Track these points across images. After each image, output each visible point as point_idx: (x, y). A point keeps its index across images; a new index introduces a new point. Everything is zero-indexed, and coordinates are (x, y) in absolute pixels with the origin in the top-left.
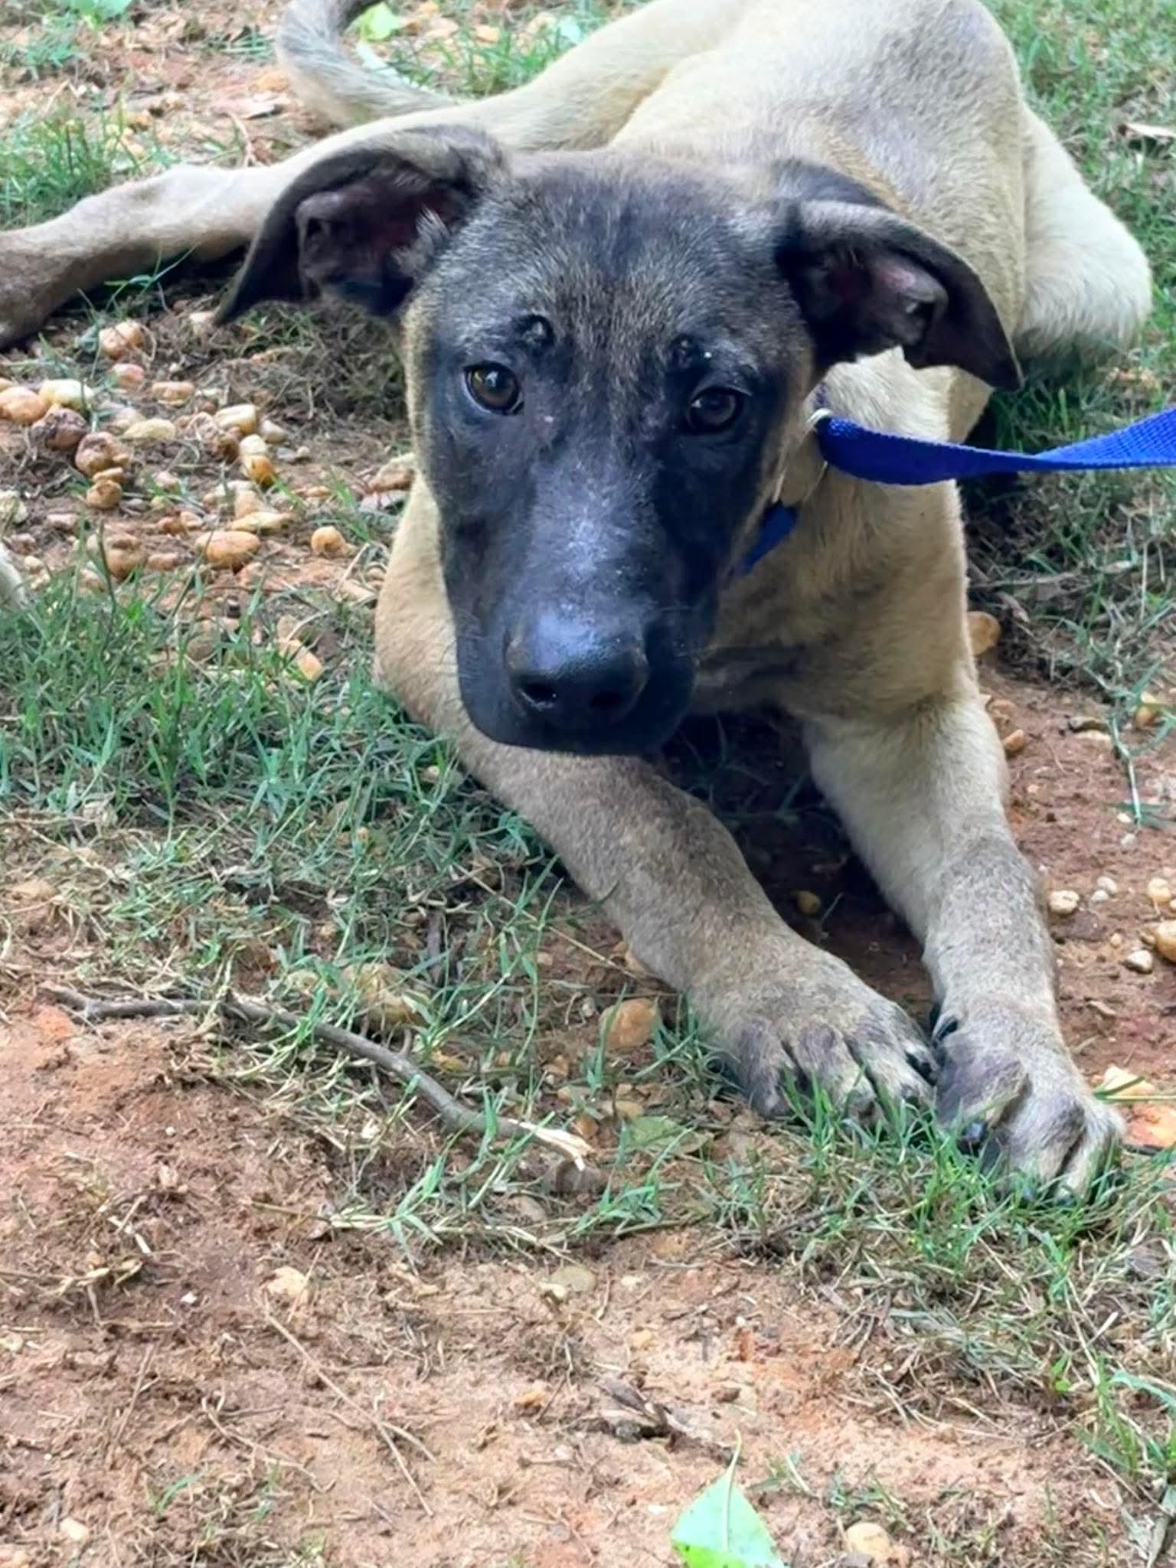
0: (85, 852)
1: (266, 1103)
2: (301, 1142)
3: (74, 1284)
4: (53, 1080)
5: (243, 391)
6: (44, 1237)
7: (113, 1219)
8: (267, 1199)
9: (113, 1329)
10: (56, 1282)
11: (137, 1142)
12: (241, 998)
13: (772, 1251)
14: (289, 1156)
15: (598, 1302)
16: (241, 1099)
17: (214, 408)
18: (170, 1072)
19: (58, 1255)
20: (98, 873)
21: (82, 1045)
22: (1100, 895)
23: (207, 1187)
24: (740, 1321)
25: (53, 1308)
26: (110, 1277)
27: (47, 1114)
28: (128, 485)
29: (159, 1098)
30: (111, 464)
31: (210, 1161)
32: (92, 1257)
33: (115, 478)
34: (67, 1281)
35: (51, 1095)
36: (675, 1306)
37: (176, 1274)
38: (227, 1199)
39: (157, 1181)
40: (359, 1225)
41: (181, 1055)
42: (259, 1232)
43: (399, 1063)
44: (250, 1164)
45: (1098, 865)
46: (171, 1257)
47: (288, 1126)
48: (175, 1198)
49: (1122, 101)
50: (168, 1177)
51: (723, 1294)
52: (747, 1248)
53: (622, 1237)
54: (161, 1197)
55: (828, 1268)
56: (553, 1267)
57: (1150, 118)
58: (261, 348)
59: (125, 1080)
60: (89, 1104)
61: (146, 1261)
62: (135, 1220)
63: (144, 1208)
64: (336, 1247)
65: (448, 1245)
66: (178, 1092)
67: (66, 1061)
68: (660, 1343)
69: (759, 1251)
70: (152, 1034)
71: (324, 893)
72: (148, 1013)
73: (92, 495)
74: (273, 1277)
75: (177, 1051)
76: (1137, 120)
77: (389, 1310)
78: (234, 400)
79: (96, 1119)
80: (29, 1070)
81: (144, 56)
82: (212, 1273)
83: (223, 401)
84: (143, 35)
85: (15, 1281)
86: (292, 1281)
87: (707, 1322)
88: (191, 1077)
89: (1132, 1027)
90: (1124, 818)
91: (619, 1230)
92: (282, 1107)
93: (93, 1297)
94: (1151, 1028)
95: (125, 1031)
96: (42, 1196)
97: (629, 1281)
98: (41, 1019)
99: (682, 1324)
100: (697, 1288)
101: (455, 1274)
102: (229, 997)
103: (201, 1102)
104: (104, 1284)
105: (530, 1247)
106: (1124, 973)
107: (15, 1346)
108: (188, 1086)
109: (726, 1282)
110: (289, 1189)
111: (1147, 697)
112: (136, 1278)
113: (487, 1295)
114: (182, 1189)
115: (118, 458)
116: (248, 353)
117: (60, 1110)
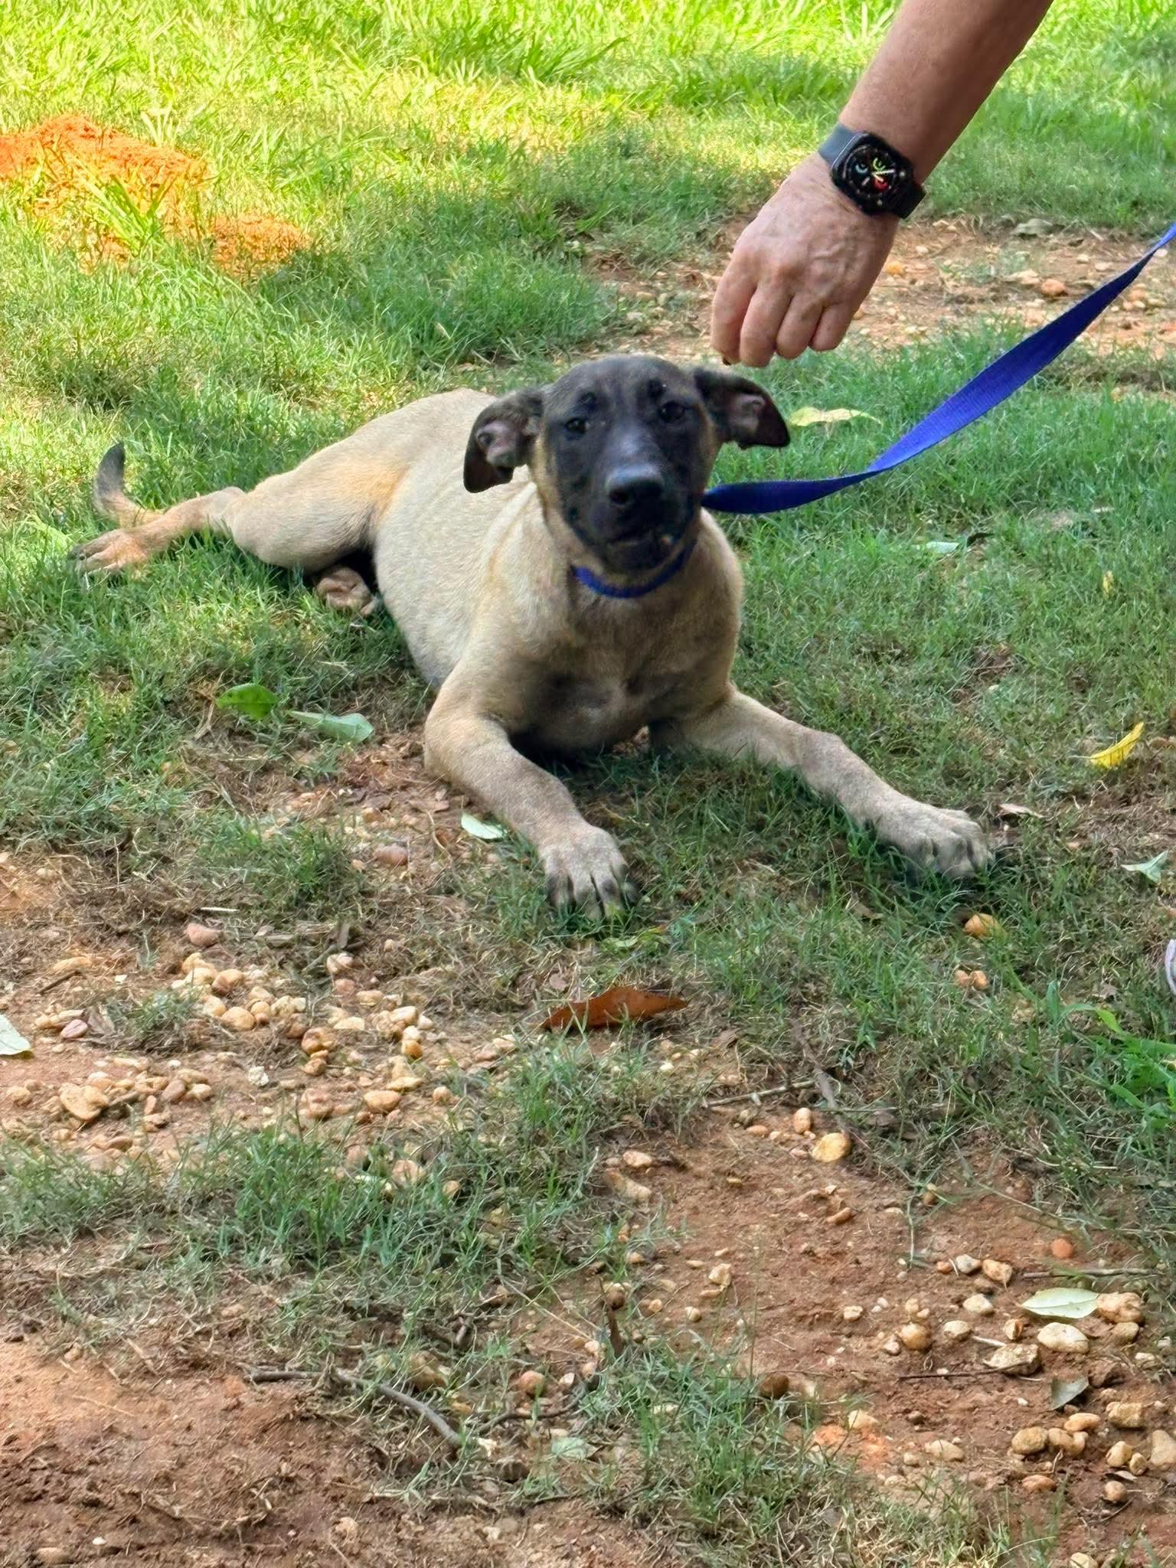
0: (265, 1289)
1: (348, 1429)
2: (364, 1450)
3: (229, 1525)
4: (230, 1416)
5: (412, 995)
6: (217, 1500)
7: (254, 1491)
8: (340, 1480)
9: (249, 1549)
10: (218, 1524)
11: (272, 1450)
12: (340, 1372)
13: (616, 1511)
14: (357, 1458)
15: (518, 1539)
16: (333, 1426)
17: (394, 1006)
18: (294, 1412)
19: (223, 1509)
20: (270, 1301)
21: (247, 1397)
22: (877, 1309)
23: (307, 1475)
24: (593, 1548)
25: (219, 1538)
26: (249, 1522)
27: (225, 1435)
28: (328, 1060)
29: (286, 1427)
30: (320, 1048)
31: (312, 1460)
32: (241, 1510)
33: (322, 1057)
34: (226, 1522)
35: (228, 1425)
36: (559, 1540)
37: (285, 1519)
38: (318, 1481)
39: (279, 1470)
40: (388, 1495)
41: (301, 1402)
42: (334, 1499)
43: (424, 1408)
44: (334, 1462)
45: (879, 1290)
46: (283, 1511)
47: (359, 1442)
48: (289, 1480)
49: (1002, 787)
50: (285, 1468)
51: (588, 1534)
52: (604, 1510)
53: (540, 1503)
54: (281, 1479)
55: (644, 1520)
56: (496, 1520)
57: (1017, 800)
58: (427, 968)
59: (268, 1417)
60: (248, 1430)
61: (269, 1513)
62: (266, 1491)
63: (272, 1486)
64: (376, 1507)
65: (438, 1508)
66: (298, 1423)
67: (238, 1406)
68: (546, 1560)
69: (610, 1511)
70: (286, 1391)
71: (402, 1311)
72: (286, 1378)
73: (309, 1068)
74: (338, 1523)
75: (300, 1400)
76: (1010, 801)
77: (400, 1541)
78: (406, 1002)
79: (251, 1438)
80: (217, 1411)
81: (381, 768)
82: (306, 1519)
83: (399, 1003)
84: (383, 753)
85: (198, 1522)
86: (349, 1524)
87: (575, 1549)
88: (305, 1415)
89: (877, 1387)
90: (902, 1262)
91: (537, 1500)
92: (356, 1431)
93: (239, 1532)
94: (889, 1388)
95: (270, 1389)
96: (218, 1478)
97: (538, 1527)
98: (227, 1383)
99: (560, 1550)
100: (573, 1531)
101: (441, 1523)
102: (333, 1370)
103: (311, 1429)
104: (246, 1525)
105: (486, 1509)
106: (882, 1355)
107: (195, 1557)
108: (305, 1420)
109: (590, 1528)
110: (355, 1476)
111: (931, 1187)
112: (262, 1523)
113: (457, 1534)
114: (292, 1475)
115: (325, 1044)
116: (419, 970)
117: (232, 1432)
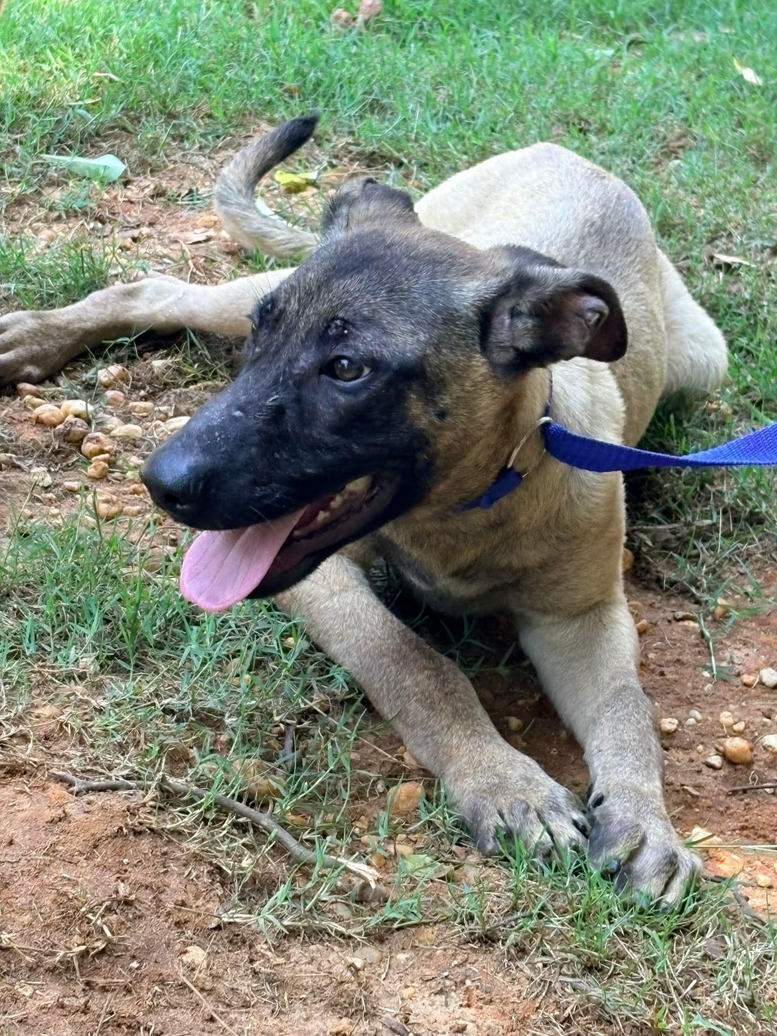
0: (79, 689)
1: (184, 845)
2: (205, 869)
3: (65, 956)
4: (56, 829)
5: (183, 408)
6: (48, 926)
7: (90, 916)
8: (183, 904)
9: (88, 984)
10: (54, 954)
11: (105, 868)
12: (171, 780)
13: (488, 940)
14: (197, 877)
15: (382, 970)
16: (170, 842)
17: (165, 418)
18: (127, 825)
19: (56, 937)
20: (87, 702)
21: (74, 808)
22: (691, 721)
23: (147, 897)
24: (468, 982)
25: (52, 970)
26: (87, 952)
27: (51, 851)
28: (112, 464)
29: (119, 841)
30: (102, 452)
31: (150, 880)
32: (76, 938)
33: (104, 460)
34: (61, 953)
35: (54, 839)
36: (429, 973)
37: (127, 949)
38: (159, 903)
39: (117, 892)
40: (238, 920)
41: (133, 814)
42: (178, 924)
43: (265, 820)
44: (174, 882)
45: (690, 703)
46: (124, 939)
47: (197, 858)
48: (128, 903)
49: (711, 241)
50: (123, 889)
51: (458, 966)
52: (473, 938)
53: (398, 929)
54: (119, 902)
55: (522, 951)
56: (355, 948)
57: (728, 252)
58: (195, 382)
59: (99, 830)
60: (77, 844)
61: (109, 942)
62: (103, 916)
63: (109, 910)
64: (224, 934)
65: (293, 933)
66: (131, 837)
67: (64, 818)
68: (419, 996)
69: (480, 939)
70: (116, 802)
71: (223, 715)
72: (114, 788)
73: (91, 471)
74: (185, 952)
75: (132, 812)
76: (720, 252)
77: (255, 973)
78: (178, 413)
79: (81, 854)
80: (41, 823)
81: (129, 206)
82: (149, 948)
83: (171, 414)
84: (129, 193)
85: (29, 953)
86: (197, 955)
87: (448, 983)
88: (138, 829)
89: (709, 802)
90: (706, 674)
91: (396, 925)
92: (194, 847)
93: (76, 964)
94: (720, 803)
95: (100, 799)
96: (47, 901)
97: (401, 957)
98: (49, 792)
99: (433, 984)
100: (442, 961)
101: (296, 951)
102: (163, 779)
103: (145, 844)
104: (83, 955)
105: (342, 935)
106: (705, 769)
107: (27, 994)
108: (138, 833)
109: (460, 959)
110: (197, 897)
111: (721, 601)
112: (103, 952)
113: (315, 964)
114: (132, 897)
115: (106, 448)
116: (187, 385)
117: (60, 848)
